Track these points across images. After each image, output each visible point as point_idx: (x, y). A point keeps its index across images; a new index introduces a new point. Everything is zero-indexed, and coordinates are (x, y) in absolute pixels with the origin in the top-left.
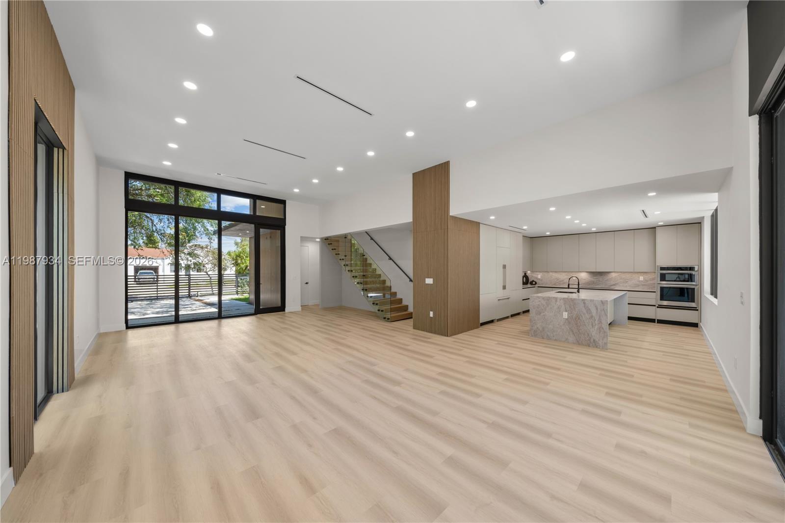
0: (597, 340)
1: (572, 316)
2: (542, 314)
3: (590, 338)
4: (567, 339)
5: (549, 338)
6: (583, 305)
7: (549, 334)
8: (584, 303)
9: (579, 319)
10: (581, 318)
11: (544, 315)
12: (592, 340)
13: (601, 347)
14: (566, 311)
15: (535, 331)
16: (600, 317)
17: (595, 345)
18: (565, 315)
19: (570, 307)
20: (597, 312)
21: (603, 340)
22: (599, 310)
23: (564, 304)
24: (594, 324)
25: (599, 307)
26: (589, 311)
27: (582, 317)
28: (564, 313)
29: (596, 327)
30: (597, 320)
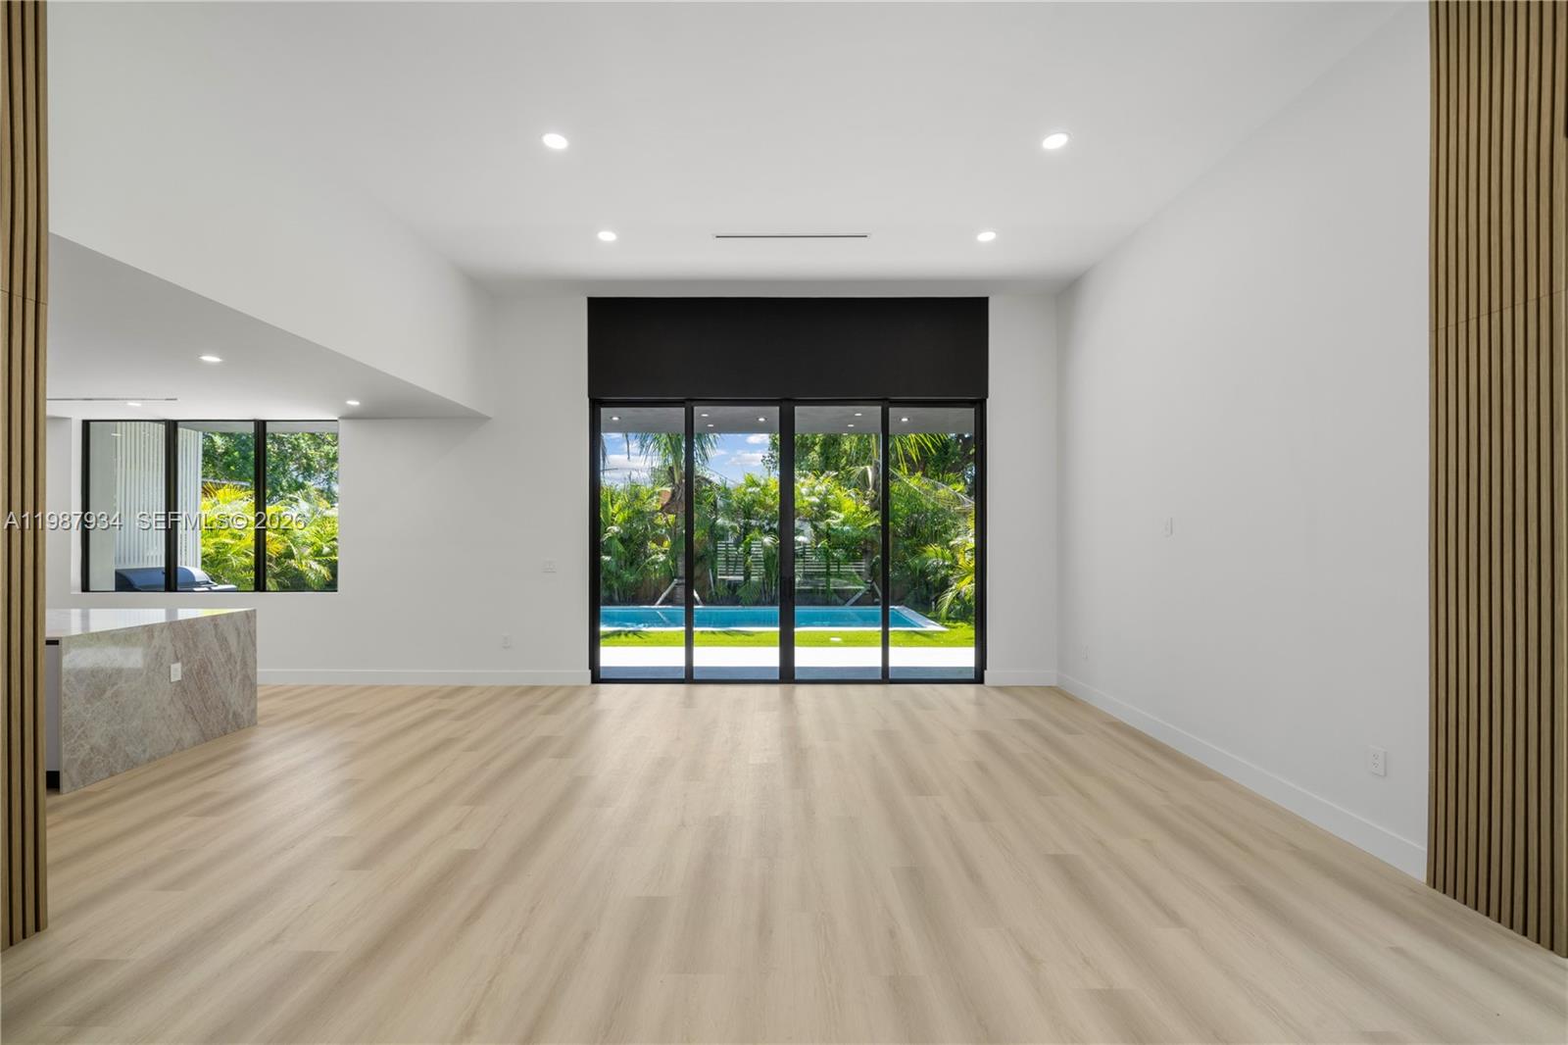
0: (240, 710)
1: (191, 670)
2: (109, 693)
3: (228, 712)
4: (179, 742)
5: (131, 764)
6: (213, 632)
7: (130, 749)
8: (216, 626)
9: (205, 672)
10: (209, 667)
11: (116, 695)
12: (231, 716)
13: (247, 724)
14: (177, 660)
15: (82, 763)
16: (243, 652)
17: (236, 723)
18: (177, 671)
19: (186, 645)
20: (239, 643)
21: (249, 705)
22: (242, 635)
23: (172, 640)
24: (234, 674)
25: (242, 629)
26: (223, 641)
27: (211, 664)
28: (173, 666)
29: (239, 677)
30: (238, 664)
